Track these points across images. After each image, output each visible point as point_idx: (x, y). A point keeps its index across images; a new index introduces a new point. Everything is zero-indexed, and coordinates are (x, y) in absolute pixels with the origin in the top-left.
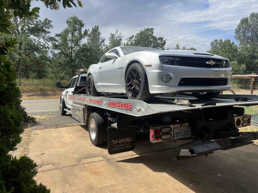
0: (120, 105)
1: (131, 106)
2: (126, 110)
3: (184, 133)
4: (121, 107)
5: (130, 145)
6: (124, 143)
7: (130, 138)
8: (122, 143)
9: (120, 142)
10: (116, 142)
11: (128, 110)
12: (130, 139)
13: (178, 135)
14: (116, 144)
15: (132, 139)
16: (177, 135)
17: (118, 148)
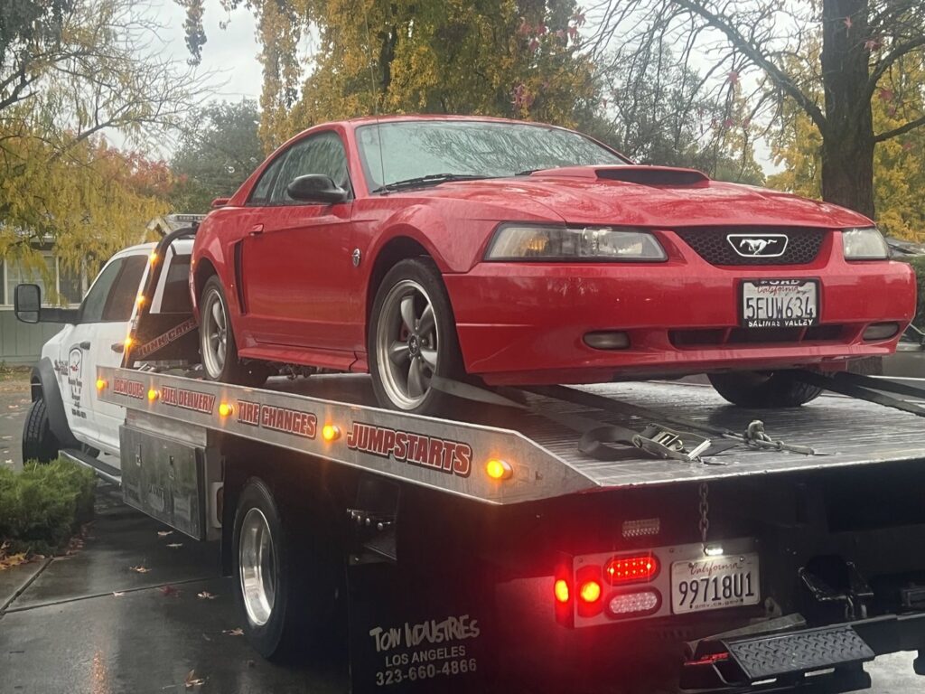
0: (412, 443)
1: (467, 453)
2: (441, 470)
3: (721, 589)
4: (417, 459)
5: (467, 658)
6: (436, 646)
7: (467, 617)
8: (425, 645)
9: (412, 639)
10: (394, 637)
11: (451, 473)
12: (466, 623)
13: (691, 595)
14: (392, 651)
15: (475, 626)
16: (685, 593)
17: (405, 670)
